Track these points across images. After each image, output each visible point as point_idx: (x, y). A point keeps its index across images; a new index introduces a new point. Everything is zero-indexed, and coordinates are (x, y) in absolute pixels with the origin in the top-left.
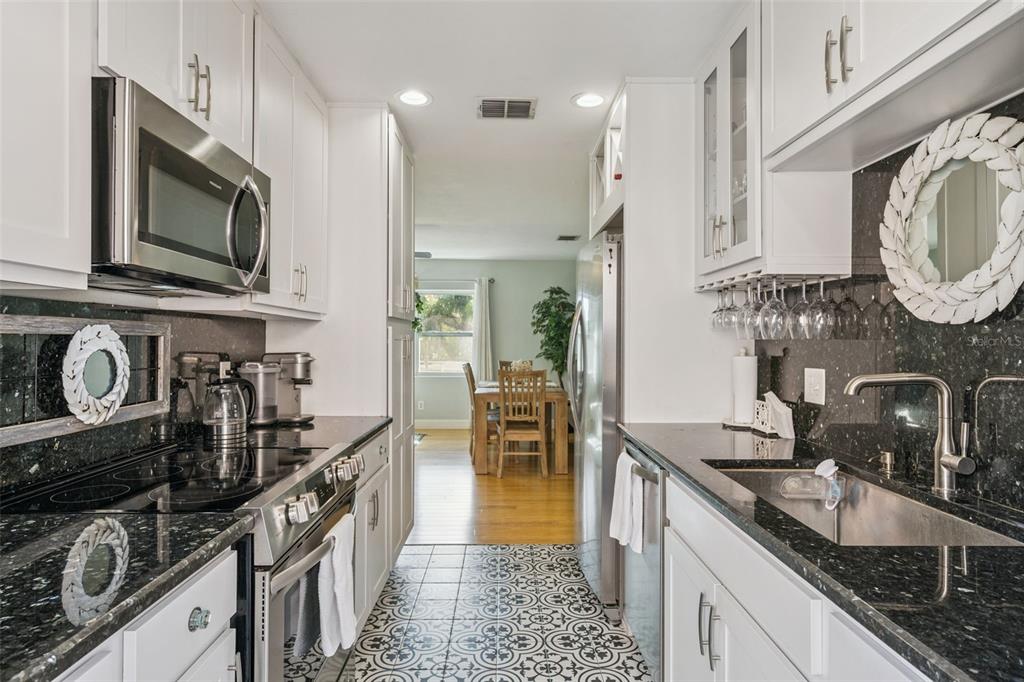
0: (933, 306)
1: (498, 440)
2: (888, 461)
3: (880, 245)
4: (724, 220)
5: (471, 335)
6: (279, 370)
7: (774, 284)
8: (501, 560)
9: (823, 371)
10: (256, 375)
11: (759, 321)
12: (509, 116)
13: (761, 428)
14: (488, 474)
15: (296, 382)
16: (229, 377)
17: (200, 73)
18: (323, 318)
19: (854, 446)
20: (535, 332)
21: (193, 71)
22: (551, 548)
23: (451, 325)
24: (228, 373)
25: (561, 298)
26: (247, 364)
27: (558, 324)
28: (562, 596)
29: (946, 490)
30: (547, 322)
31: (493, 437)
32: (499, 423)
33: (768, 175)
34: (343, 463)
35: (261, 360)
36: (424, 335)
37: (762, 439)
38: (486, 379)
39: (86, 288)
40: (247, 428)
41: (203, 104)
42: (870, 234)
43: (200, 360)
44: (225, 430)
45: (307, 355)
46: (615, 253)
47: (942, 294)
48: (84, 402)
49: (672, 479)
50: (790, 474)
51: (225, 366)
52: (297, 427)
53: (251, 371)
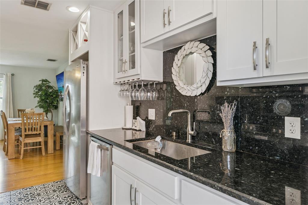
0: (186, 91)
2: (174, 135)
3: (172, 73)
4: (126, 61)
5: (2, 98)
7: (143, 83)
8: (30, 193)
9: (154, 110)
11: (133, 94)
12: (37, 7)
13: (135, 128)
14: (15, 158)
19: (164, 131)
20: (35, 97)
22: (53, 183)
25: (47, 83)
27: (46, 94)
28: (62, 201)
29: (190, 141)
30: (40, 93)
32: (21, 136)
33: (142, 49)
37: (136, 132)
42: (168, 70)
46: (85, 68)
47: (188, 88)
49: (115, 148)
50: (149, 142)
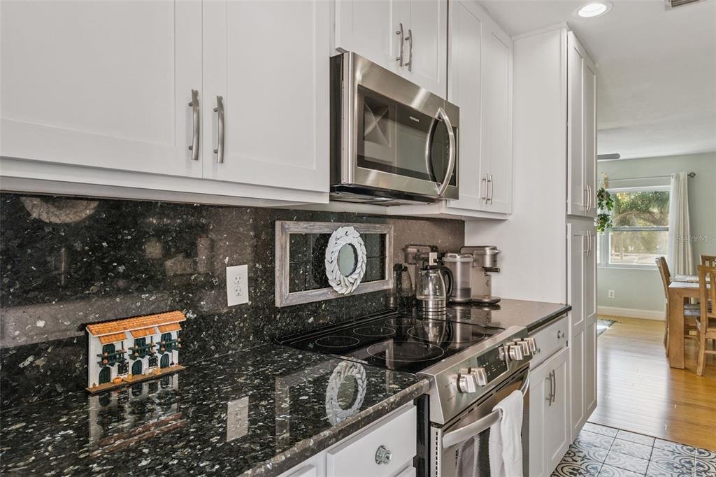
1: (698, 336)
5: (667, 230)
6: (472, 260)
8: (699, 465)
10: (455, 263)
14: (685, 369)
15: (487, 270)
16: (436, 264)
17: (404, 37)
18: (509, 218)
21: (399, 36)
23: (648, 220)
24: (435, 261)
26: (449, 254)
31: (693, 333)
32: (699, 319)
34: (516, 344)
35: (459, 252)
36: (614, 230)
38: (685, 274)
39: (328, 202)
40: (447, 304)
41: (406, 60)
43: (418, 251)
44: (431, 304)
45: (495, 248)
48: (338, 279)
51: (433, 256)
52: (486, 306)
53: (451, 260)
